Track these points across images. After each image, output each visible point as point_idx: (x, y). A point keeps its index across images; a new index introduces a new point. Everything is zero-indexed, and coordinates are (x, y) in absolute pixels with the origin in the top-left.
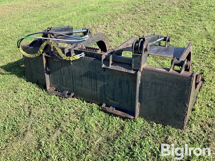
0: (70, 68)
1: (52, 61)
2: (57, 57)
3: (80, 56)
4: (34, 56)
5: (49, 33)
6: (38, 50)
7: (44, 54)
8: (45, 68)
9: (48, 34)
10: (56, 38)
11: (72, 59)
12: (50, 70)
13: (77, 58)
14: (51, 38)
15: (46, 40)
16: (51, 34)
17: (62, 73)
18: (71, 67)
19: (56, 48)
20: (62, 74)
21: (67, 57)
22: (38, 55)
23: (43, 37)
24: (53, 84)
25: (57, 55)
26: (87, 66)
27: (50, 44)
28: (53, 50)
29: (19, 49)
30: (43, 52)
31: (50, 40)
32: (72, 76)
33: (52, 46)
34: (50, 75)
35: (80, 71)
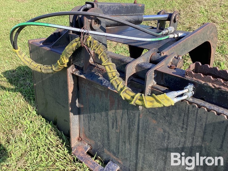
0: (134, 116)
1: (88, 87)
2: (101, 82)
3: (178, 97)
4: (49, 69)
5: (88, 17)
6: (59, 58)
7: (71, 70)
8: (70, 101)
9: (85, 18)
10: (105, 31)
11: (149, 102)
12: (82, 106)
13: (167, 104)
14: (92, 29)
15: (79, 33)
16: (92, 19)
17: (110, 121)
18: (137, 115)
19: (103, 60)
20: (111, 125)
21: (133, 94)
22: (57, 68)
23: (72, 25)
24: (86, 136)
25: (101, 78)
26: (198, 130)
27: (87, 46)
28: (94, 62)
29: (17, 51)
30: (69, 64)
31: (88, 34)
32: (138, 139)
33: (92, 52)
34: (82, 116)
35: (166, 134)
